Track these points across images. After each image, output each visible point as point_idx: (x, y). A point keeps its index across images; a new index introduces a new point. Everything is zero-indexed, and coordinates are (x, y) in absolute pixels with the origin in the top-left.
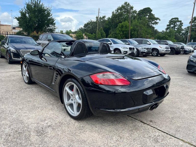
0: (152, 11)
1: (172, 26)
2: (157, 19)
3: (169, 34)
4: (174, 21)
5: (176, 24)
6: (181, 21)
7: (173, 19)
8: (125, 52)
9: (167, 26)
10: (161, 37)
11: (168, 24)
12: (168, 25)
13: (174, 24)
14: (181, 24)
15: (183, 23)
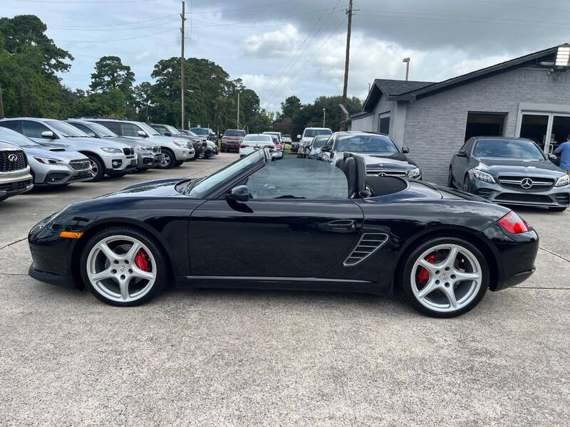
0: (44, 28)
1: (107, 78)
2: (64, 54)
3: (112, 102)
4: (108, 66)
5: (115, 74)
6: (128, 68)
7: (104, 59)
8: (115, 163)
9: (92, 78)
10: (91, 110)
11: (95, 72)
12: (94, 76)
13: (113, 75)
14: (130, 76)
15: (134, 75)
